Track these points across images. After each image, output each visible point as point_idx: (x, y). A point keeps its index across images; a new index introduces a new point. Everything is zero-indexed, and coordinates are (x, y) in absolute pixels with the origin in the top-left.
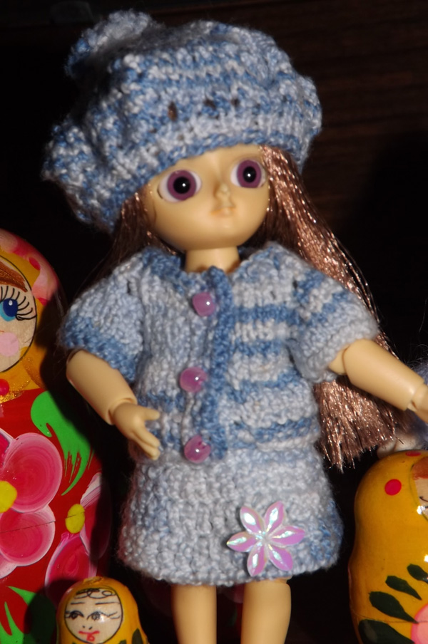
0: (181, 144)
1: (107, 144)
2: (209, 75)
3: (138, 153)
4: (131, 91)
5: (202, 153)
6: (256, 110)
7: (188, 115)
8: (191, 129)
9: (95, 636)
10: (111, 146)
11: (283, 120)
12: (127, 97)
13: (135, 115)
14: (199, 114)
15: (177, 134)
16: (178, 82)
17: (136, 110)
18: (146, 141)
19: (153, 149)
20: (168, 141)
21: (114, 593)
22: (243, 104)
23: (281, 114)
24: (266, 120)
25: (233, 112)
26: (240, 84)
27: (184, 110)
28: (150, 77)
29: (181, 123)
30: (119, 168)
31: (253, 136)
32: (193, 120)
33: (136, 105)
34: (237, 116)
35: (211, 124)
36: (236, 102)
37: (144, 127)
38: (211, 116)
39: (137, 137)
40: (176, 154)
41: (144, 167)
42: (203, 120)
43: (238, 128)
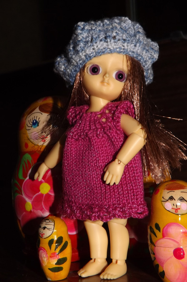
0: (94, 51)
1: (70, 53)
2: (107, 29)
3: (79, 55)
4: (79, 33)
5: (101, 55)
6: (123, 41)
7: (97, 41)
8: (97, 47)
9: (43, 235)
10: (71, 54)
11: (137, 48)
12: (77, 35)
13: (79, 41)
14: (101, 40)
15: (92, 47)
16: (94, 29)
17: (80, 39)
18: (82, 50)
19: (84, 54)
20: (89, 51)
21: (53, 222)
22: (117, 37)
23: (135, 46)
24: (127, 46)
25: (112, 41)
26: (117, 31)
27: (95, 39)
28: (86, 29)
29: (94, 44)
30: (74, 61)
31: (122, 50)
32: (98, 43)
33: (80, 37)
34: (115, 42)
35: (105, 44)
36: (115, 37)
37: (82, 44)
38: (105, 41)
39: (79, 48)
40: (91, 55)
41: (81, 60)
42: (102, 43)
43: (115, 47)
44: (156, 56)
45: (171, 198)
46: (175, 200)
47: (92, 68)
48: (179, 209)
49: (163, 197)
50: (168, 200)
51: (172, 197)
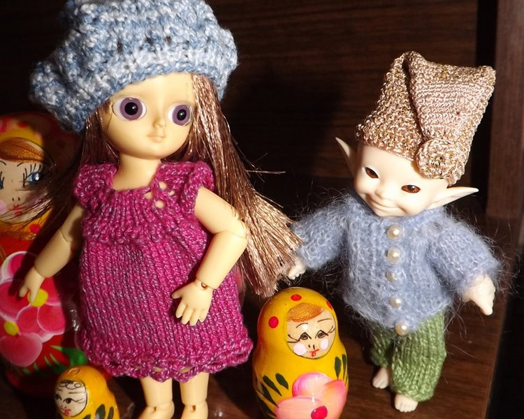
0: (128, 71)
1: (70, 73)
2: (148, 19)
3: (94, 80)
4: (87, 31)
5: (144, 79)
6: (185, 46)
7: (131, 49)
8: (134, 61)
10: (73, 75)
11: (208, 55)
12: (84, 35)
13: (91, 49)
14: (141, 48)
15: (124, 64)
16: (123, 23)
17: (92, 45)
18: (101, 70)
19: (106, 77)
20: (117, 71)
22: (174, 40)
23: (206, 51)
24: (194, 54)
25: (166, 48)
26: (172, 25)
27: (128, 46)
28: (102, 20)
29: (127, 56)
30: (81, 91)
31: (184, 66)
32: (136, 54)
33: (93, 41)
34: (171, 50)
35: (151, 56)
36: (169, 39)
37: (98, 58)
38: (149, 50)
39: (92, 65)
40: (124, 80)
41: (100, 90)
42: (143, 53)
43: (172, 60)
44: (234, 61)
45: (305, 336)
46: (310, 338)
47: (125, 104)
48: (318, 350)
49: (289, 336)
50: (299, 340)
51: (305, 333)
